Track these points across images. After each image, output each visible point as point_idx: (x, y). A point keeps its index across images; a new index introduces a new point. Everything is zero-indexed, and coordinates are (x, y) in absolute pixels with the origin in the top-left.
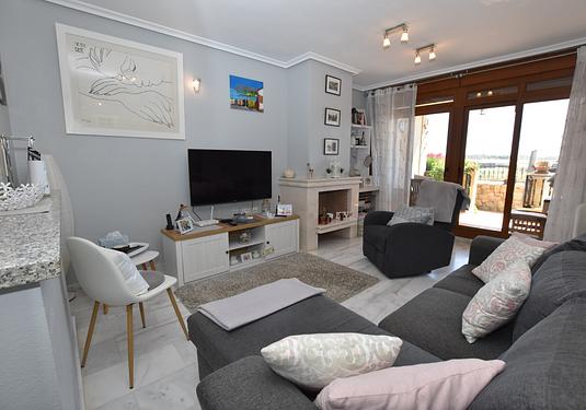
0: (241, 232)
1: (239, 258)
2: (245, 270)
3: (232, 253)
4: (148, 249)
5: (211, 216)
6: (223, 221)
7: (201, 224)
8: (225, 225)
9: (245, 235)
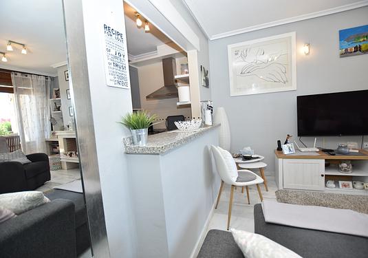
0: (341, 161)
1: (337, 184)
2: (340, 196)
3: (328, 178)
4: (262, 161)
5: (313, 145)
6: (324, 151)
7: (303, 150)
8: (324, 153)
9: (345, 165)
